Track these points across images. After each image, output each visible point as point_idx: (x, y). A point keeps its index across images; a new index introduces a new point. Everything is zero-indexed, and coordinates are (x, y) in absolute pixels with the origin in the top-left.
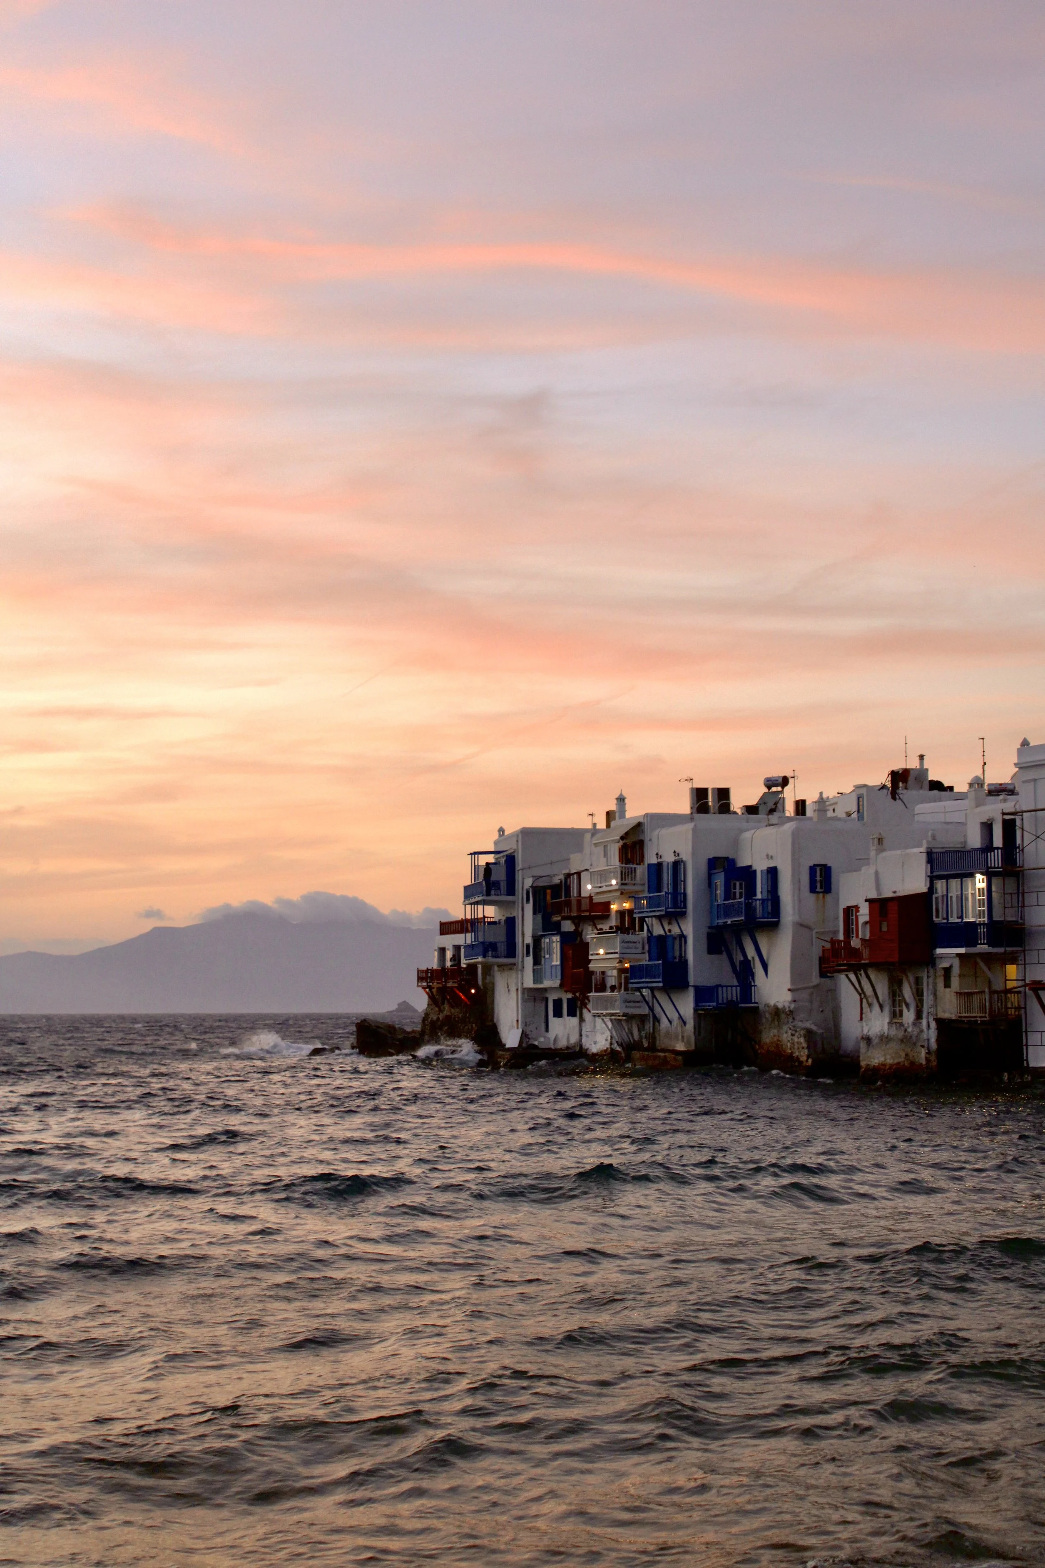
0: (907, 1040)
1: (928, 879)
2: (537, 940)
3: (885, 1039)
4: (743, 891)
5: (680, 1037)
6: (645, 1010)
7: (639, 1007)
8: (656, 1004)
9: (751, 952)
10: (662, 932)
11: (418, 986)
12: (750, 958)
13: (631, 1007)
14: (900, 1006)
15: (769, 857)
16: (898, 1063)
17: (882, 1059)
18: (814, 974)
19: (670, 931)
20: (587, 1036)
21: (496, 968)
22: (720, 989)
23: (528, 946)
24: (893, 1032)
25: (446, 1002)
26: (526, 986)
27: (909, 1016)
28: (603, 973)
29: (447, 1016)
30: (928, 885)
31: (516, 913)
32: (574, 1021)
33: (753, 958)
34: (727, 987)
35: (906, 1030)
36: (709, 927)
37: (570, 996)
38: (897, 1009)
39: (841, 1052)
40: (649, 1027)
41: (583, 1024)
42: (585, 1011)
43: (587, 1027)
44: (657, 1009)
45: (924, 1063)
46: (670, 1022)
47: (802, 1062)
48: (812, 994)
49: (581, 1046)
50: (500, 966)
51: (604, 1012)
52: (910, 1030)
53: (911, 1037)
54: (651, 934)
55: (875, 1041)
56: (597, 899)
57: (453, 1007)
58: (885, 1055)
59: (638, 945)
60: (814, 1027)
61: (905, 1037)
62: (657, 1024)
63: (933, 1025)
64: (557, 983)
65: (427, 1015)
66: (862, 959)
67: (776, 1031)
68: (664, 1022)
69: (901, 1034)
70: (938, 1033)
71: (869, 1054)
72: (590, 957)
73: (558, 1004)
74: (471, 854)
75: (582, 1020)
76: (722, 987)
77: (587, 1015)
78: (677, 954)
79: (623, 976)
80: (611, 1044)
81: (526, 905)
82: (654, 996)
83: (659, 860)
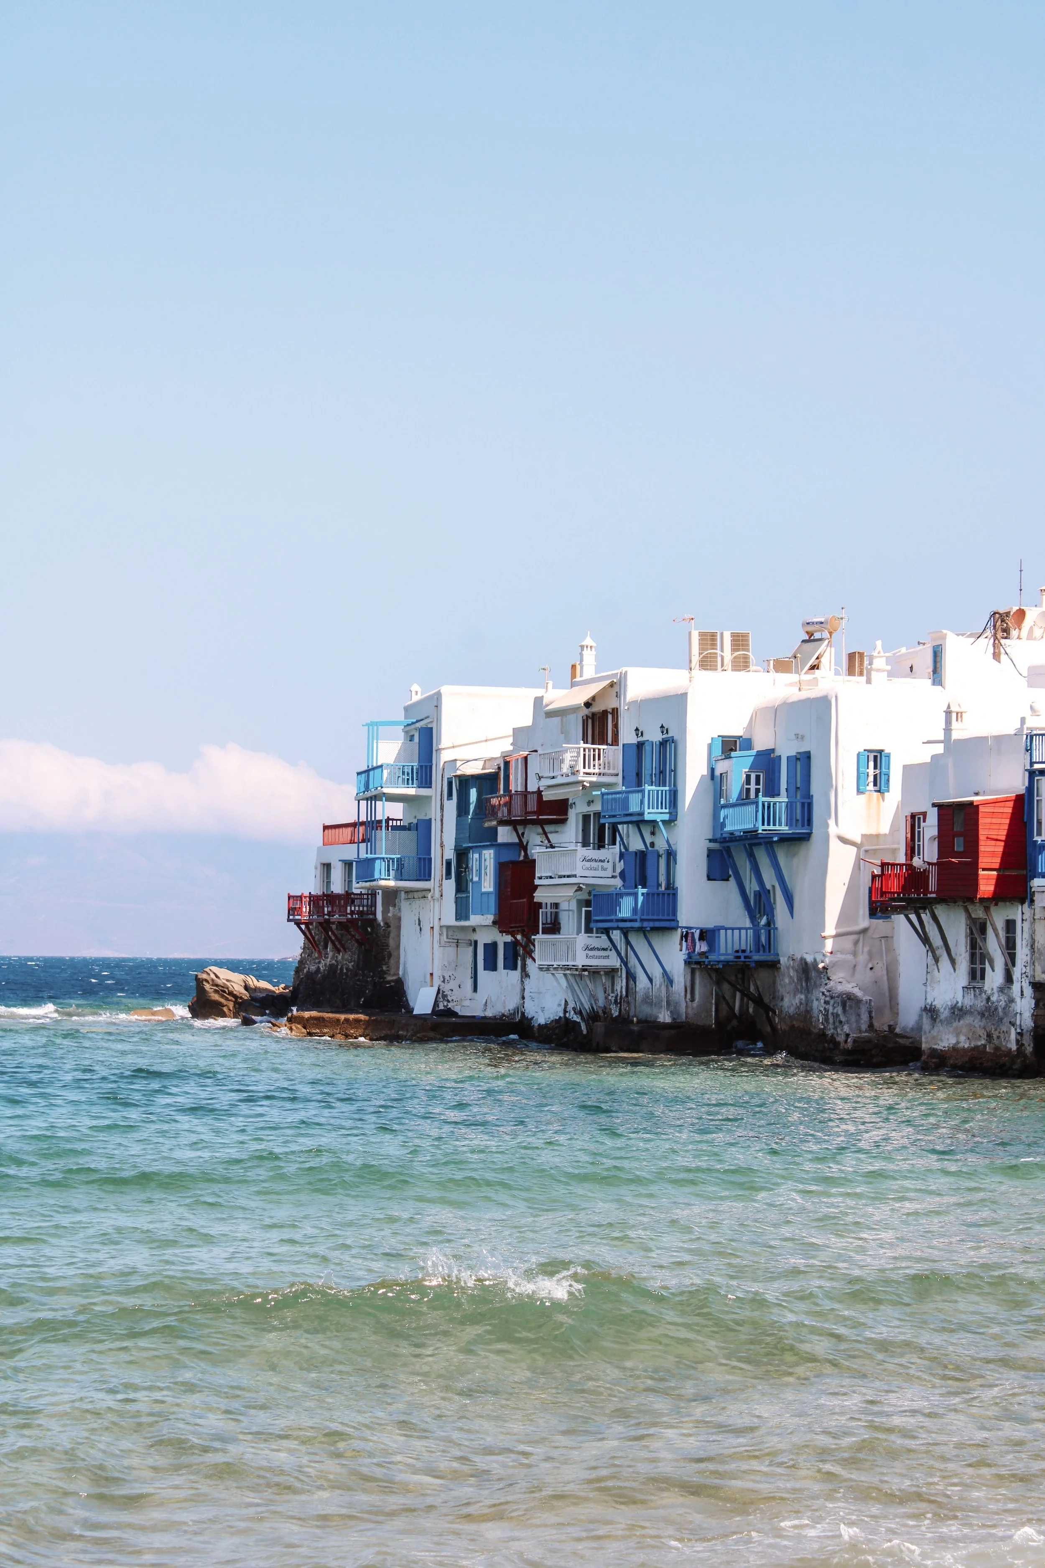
0: (989, 1012)
1: (1027, 774)
2: (462, 855)
3: (958, 1012)
4: (761, 787)
5: (664, 1003)
6: (613, 961)
7: (608, 957)
8: (630, 953)
9: (769, 878)
10: (642, 847)
11: (289, 920)
12: (768, 887)
13: (593, 957)
14: (982, 962)
15: (799, 737)
16: (976, 1048)
17: (953, 1041)
18: (861, 912)
19: (652, 844)
20: (532, 999)
21: (403, 894)
22: (722, 932)
23: (449, 863)
24: (968, 1001)
25: (330, 946)
26: (444, 922)
27: (994, 978)
28: (556, 905)
29: (331, 966)
30: (1027, 784)
31: (433, 813)
32: (516, 975)
33: (773, 887)
34: (733, 929)
35: (988, 999)
36: (710, 841)
37: (509, 938)
38: (978, 966)
39: (898, 1030)
40: (621, 984)
41: (527, 981)
42: (529, 961)
43: (530, 984)
44: (633, 960)
45: (1014, 1047)
46: (651, 980)
47: (839, 1043)
48: (856, 943)
49: (523, 1014)
50: (408, 891)
51: (555, 964)
52: (994, 998)
53: (996, 1009)
54: (626, 849)
55: (945, 1014)
56: (547, 796)
57: (339, 951)
58: (958, 1035)
59: (605, 865)
60: (858, 993)
61: (988, 1009)
62: (632, 982)
63: (1029, 991)
64: (489, 919)
65: (301, 962)
66: (926, 892)
67: (803, 997)
68: (642, 982)
69: (980, 1004)
70: (1037, 1005)
71: (934, 1033)
72: (537, 882)
73: (491, 949)
74: (367, 725)
75: (525, 974)
76: (726, 929)
77: (531, 967)
78: (663, 879)
79: (584, 909)
80: (565, 1011)
81: (446, 803)
82: (628, 943)
83: (640, 739)
